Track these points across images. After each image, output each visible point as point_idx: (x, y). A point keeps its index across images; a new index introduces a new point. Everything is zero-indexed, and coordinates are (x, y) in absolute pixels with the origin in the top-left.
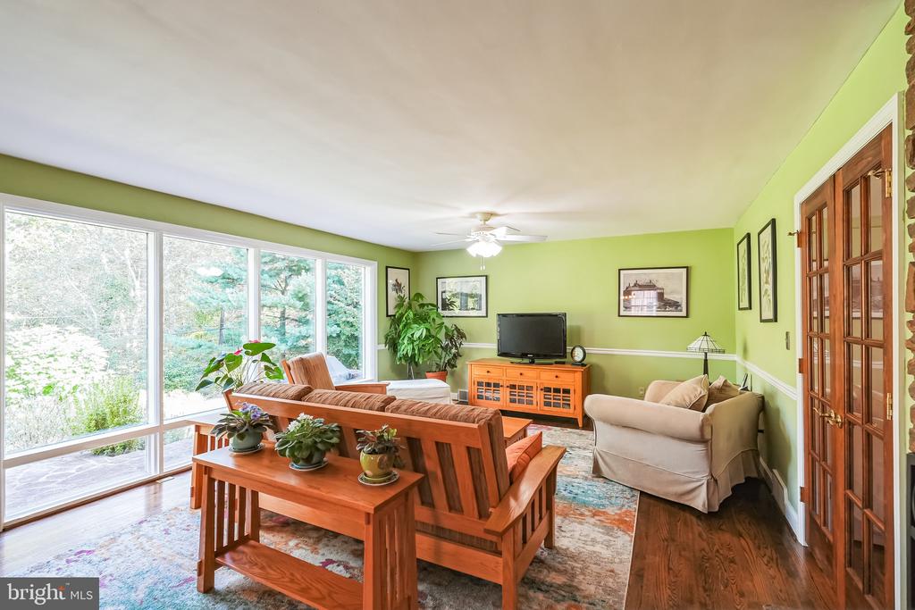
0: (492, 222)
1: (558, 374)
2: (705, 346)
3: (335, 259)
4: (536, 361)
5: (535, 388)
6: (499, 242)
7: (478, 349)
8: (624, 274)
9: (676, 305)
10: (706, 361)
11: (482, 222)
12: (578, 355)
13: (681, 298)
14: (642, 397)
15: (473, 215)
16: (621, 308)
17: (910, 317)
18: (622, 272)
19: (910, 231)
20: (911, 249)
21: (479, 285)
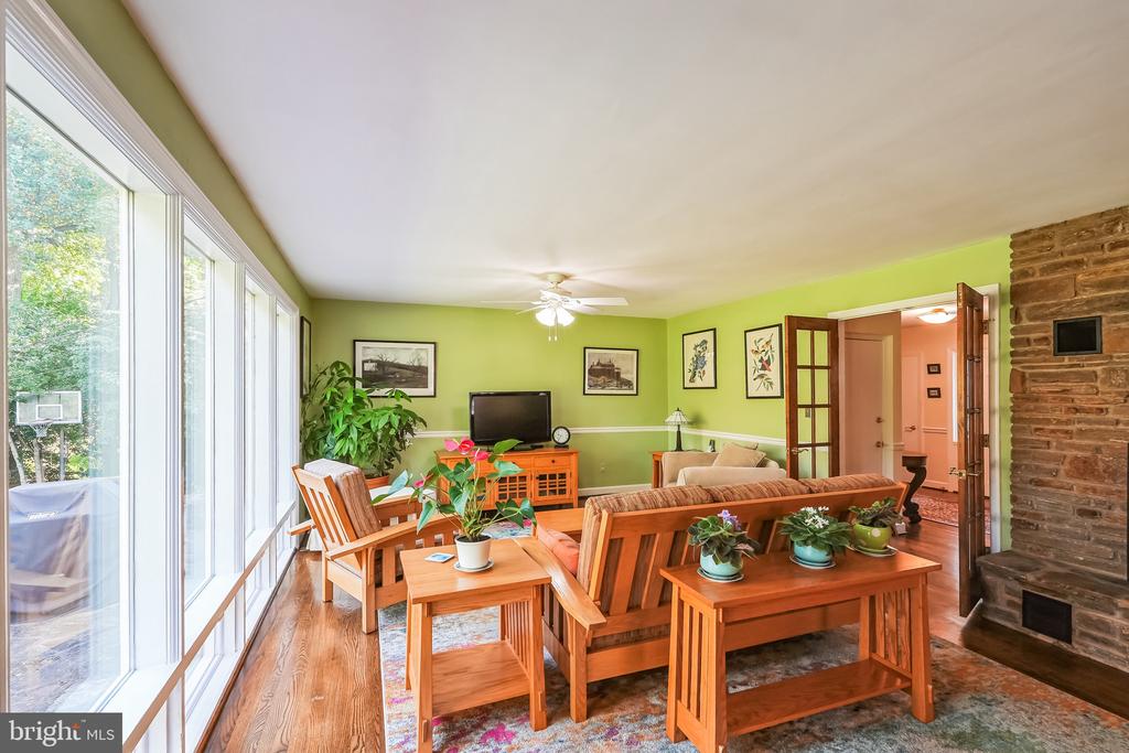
1: (554, 459)
5: (528, 478)
8: (589, 353)
9: (629, 384)
10: (679, 433)
11: (554, 285)
12: (561, 436)
13: (632, 377)
15: (543, 276)
16: (587, 387)
17: (1011, 395)
18: (587, 350)
19: (1012, 354)
20: (1012, 363)
21: (423, 354)
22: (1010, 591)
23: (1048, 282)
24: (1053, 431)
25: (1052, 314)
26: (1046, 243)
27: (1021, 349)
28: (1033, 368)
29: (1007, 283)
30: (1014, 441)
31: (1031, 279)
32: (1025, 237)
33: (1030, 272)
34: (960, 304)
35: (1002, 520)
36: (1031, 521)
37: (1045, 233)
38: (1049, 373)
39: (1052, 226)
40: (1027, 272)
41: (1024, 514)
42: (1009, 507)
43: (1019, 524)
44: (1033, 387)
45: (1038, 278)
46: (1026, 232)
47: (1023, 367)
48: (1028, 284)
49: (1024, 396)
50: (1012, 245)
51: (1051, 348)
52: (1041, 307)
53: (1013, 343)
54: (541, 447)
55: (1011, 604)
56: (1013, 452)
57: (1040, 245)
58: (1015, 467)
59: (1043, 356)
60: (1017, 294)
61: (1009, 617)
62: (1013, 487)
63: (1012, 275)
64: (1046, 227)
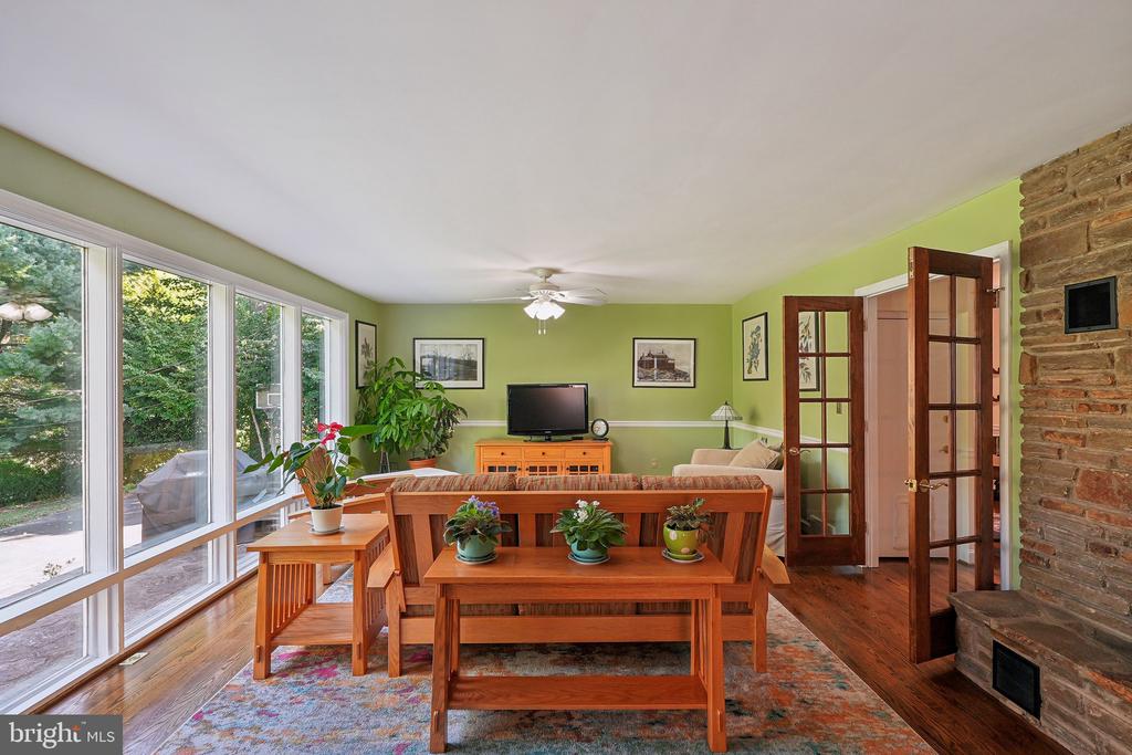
0: (555, 278)
1: (586, 450)
2: (729, 414)
3: (310, 307)
4: (553, 437)
5: (559, 469)
6: (561, 304)
7: (471, 427)
8: (639, 344)
9: (684, 375)
10: (727, 428)
11: (542, 280)
12: (600, 428)
13: (688, 368)
14: (689, 463)
15: (532, 271)
16: (636, 379)
17: (1022, 387)
18: (636, 341)
19: (1023, 333)
20: (1023, 344)
21: (473, 350)
22: (983, 641)
23: (1059, 234)
24: (1064, 436)
25: (1062, 277)
26: (1058, 182)
27: (1031, 326)
28: (1046, 350)
29: (1018, 240)
30: (1024, 448)
31: (1042, 233)
32: (1035, 177)
33: (1041, 222)
34: (912, 273)
35: (1012, 549)
36: (1041, 554)
37: (1057, 169)
38: (1061, 357)
39: (1063, 157)
40: (1036, 223)
41: (1033, 545)
42: (1019, 534)
43: (1028, 557)
44: (1045, 377)
45: (1049, 230)
46: (1035, 171)
47: (1034, 350)
48: (1037, 239)
49: (1036, 388)
50: (1022, 189)
51: (1062, 324)
52: (1051, 268)
53: (1024, 318)
54: (581, 439)
55: (982, 656)
56: (1023, 462)
57: (1051, 185)
58: (1024, 482)
59: (1054, 333)
60: (1028, 253)
61: (980, 672)
62: (1022, 508)
63: (1022, 228)
64: (1057, 161)
